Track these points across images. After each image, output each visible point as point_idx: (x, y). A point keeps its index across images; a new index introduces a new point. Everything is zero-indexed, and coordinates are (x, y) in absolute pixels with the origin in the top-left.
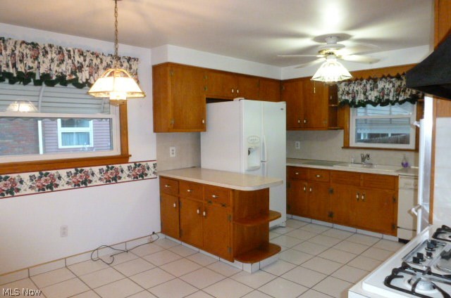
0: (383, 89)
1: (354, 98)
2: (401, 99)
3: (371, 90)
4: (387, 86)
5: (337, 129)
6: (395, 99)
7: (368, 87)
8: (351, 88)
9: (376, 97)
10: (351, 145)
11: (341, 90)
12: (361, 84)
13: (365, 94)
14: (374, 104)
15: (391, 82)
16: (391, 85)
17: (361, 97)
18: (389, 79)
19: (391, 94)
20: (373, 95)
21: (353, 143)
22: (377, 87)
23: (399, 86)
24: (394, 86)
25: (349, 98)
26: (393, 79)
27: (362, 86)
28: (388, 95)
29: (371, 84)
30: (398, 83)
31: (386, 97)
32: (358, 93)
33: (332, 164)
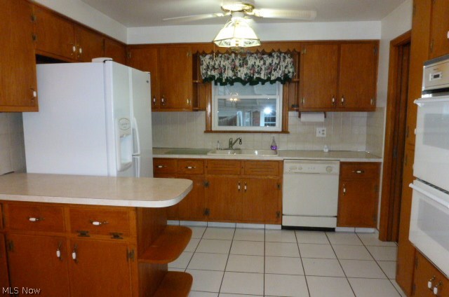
0: (253, 66)
1: (221, 74)
2: (273, 78)
3: (240, 66)
4: (257, 63)
5: (197, 110)
6: (266, 78)
7: (237, 62)
8: (217, 63)
9: (246, 75)
10: (213, 129)
11: (205, 64)
12: (228, 59)
13: (233, 71)
14: (244, 82)
15: (262, 59)
16: (262, 62)
17: (229, 74)
18: (259, 55)
19: (263, 73)
20: (242, 72)
21: (215, 127)
22: (247, 64)
23: (270, 64)
24: (264, 64)
25: (216, 74)
26: (265, 56)
27: (230, 61)
28: (259, 73)
29: (240, 60)
30: (269, 61)
31: (256, 75)
32: (225, 69)
33: (205, 152)
